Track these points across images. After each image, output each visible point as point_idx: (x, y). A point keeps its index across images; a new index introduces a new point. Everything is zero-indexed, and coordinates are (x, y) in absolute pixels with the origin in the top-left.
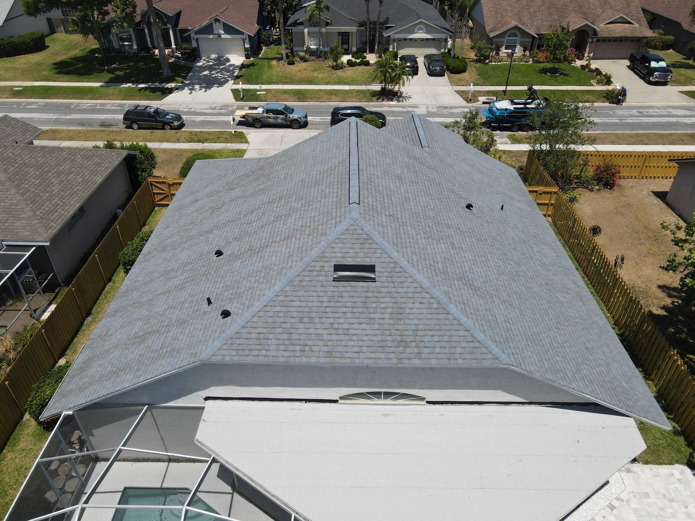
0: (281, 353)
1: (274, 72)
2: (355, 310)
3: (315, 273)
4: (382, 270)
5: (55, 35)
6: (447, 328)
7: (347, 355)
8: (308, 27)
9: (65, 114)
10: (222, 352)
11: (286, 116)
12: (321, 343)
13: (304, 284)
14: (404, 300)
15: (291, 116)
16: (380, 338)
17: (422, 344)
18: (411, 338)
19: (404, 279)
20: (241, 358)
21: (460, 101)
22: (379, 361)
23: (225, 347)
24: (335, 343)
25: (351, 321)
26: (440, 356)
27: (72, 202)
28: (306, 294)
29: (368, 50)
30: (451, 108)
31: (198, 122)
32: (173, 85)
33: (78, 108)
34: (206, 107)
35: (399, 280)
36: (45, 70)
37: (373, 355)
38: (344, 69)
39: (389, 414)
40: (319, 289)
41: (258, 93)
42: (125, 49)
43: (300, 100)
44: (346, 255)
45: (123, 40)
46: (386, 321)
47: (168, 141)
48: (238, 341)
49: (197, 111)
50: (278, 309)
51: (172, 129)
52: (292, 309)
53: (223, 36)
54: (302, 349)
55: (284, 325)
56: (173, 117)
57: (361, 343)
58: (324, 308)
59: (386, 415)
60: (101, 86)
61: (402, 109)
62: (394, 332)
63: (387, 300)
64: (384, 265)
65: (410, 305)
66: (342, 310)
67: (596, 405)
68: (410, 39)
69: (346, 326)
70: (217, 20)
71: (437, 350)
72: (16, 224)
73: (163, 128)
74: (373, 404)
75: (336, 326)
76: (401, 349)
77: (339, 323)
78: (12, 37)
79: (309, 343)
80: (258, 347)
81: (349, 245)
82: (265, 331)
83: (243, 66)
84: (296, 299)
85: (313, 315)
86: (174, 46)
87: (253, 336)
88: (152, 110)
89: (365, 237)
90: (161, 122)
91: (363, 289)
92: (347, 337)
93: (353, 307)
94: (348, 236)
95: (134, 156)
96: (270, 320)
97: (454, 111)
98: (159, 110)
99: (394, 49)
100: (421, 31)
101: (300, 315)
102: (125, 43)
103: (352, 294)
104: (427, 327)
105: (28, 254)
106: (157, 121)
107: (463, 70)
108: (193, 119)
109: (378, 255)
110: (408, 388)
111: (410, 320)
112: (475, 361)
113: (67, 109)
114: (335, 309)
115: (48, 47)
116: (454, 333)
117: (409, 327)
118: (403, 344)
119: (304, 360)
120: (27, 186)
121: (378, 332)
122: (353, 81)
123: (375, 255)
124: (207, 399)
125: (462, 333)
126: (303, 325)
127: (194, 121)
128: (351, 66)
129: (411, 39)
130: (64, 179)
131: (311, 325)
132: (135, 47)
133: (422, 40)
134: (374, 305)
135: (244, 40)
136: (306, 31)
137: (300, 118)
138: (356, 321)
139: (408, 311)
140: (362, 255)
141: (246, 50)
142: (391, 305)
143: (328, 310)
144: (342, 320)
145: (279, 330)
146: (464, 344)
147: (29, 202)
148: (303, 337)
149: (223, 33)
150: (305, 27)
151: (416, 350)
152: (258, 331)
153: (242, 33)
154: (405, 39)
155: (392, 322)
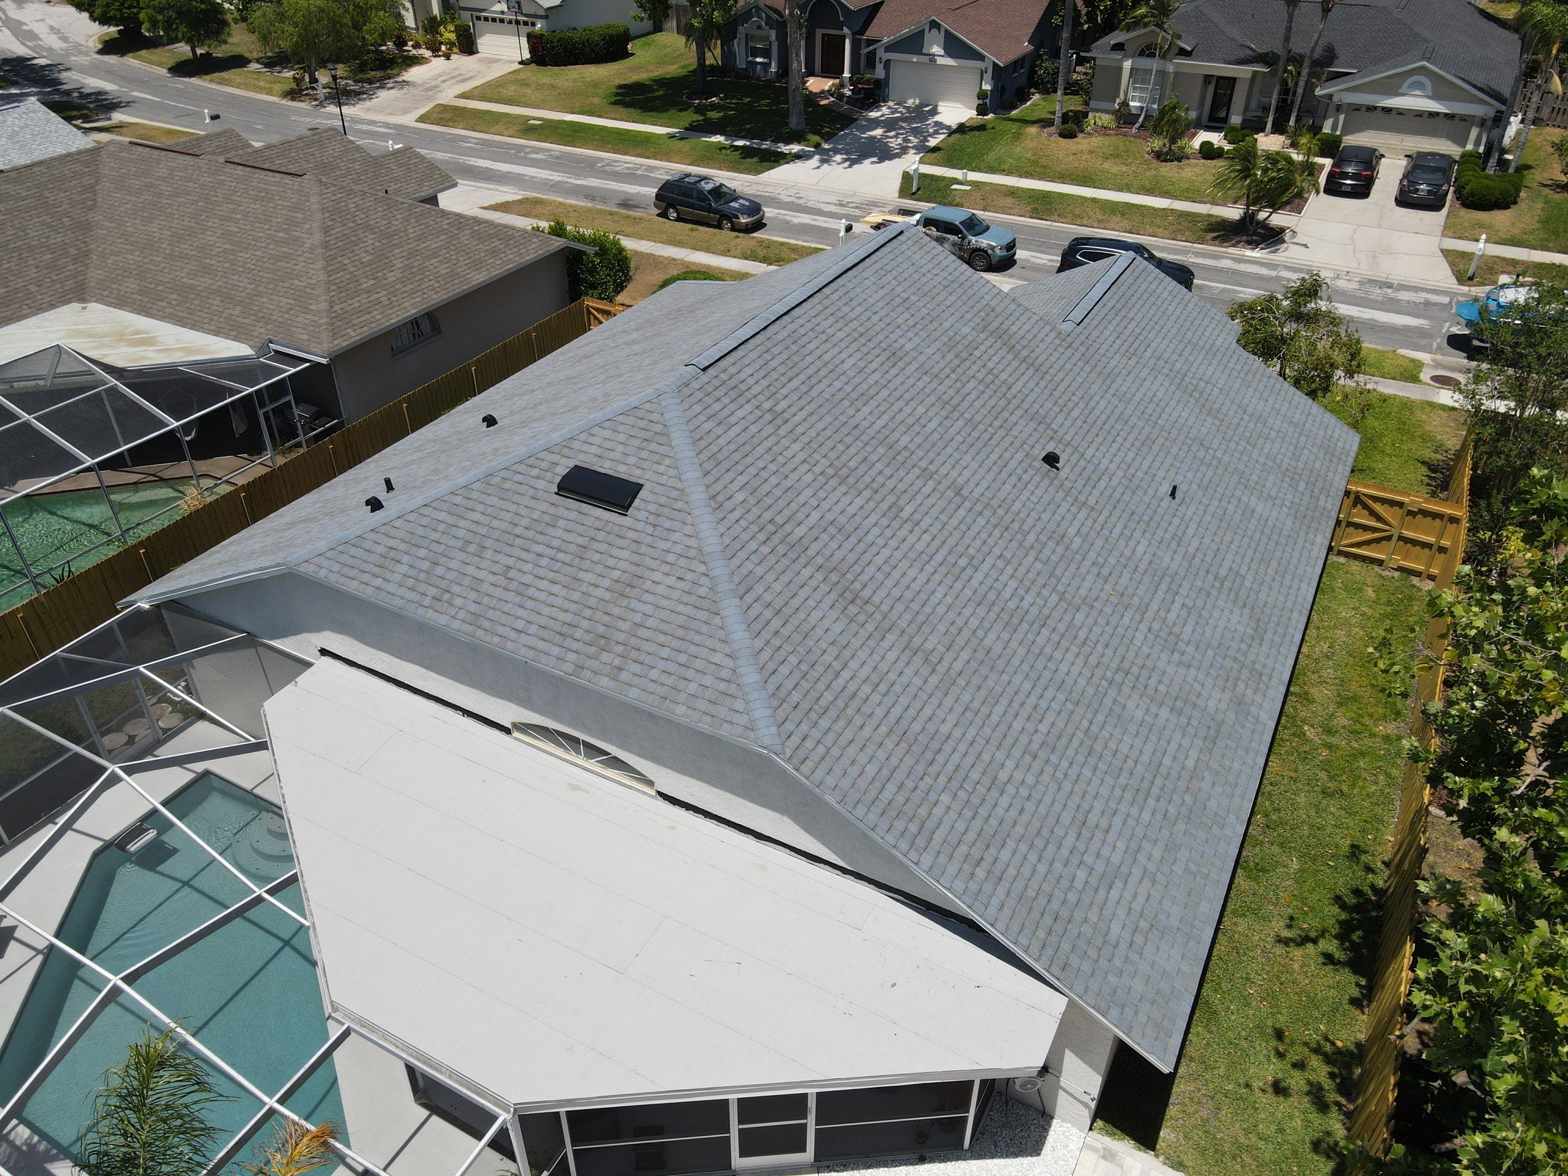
0: (403, 591)
1: (1018, 150)
2: (560, 556)
3: (535, 472)
4: (651, 497)
5: (658, 37)
6: (697, 639)
7: (500, 630)
8: (1133, 57)
9: (578, 176)
10: (320, 560)
11: (963, 238)
12: (473, 595)
13: (507, 485)
14: (654, 564)
15: (973, 239)
16: (568, 618)
17: (634, 654)
18: (621, 637)
19: (677, 525)
20: (342, 580)
21: (1444, 277)
22: (544, 659)
23: (329, 554)
24: (493, 602)
25: (541, 572)
26: (652, 687)
27: (407, 304)
28: (500, 503)
29: (1269, 126)
30: (1402, 287)
31: (795, 225)
32: (795, 148)
33: (607, 168)
34: (834, 199)
35: (668, 524)
36: (597, 95)
37: (541, 645)
38: (1184, 162)
39: (580, 788)
40: (526, 500)
41: (954, 187)
42: (754, 71)
43: (1036, 214)
44: (606, 454)
45: (755, 52)
46: (599, 592)
47: (708, 250)
48: (353, 551)
49: (810, 204)
50: (442, 516)
51: (733, 229)
52: (462, 523)
53: (940, 61)
54: (438, 596)
55: (435, 547)
56: (743, 205)
57: (533, 617)
58: (512, 537)
59: (574, 787)
60: (672, 136)
61: (1264, 271)
62: (599, 615)
63: (625, 554)
64: (658, 489)
65: (658, 576)
66: (539, 549)
67: (971, 924)
68: (1383, 109)
69: (527, 579)
70: (934, 25)
71: (654, 674)
72: (299, 319)
73: (719, 226)
74: (568, 761)
75: (512, 574)
76: (592, 650)
77: (520, 571)
78: (575, 29)
79: (456, 589)
80: (376, 570)
81: (622, 438)
82: (402, 546)
83: (962, 129)
84: (480, 507)
85: (488, 543)
86: (847, 74)
87: (380, 549)
88: (709, 187)
89: (659, 428)
90: (716, 212)
91: (598, 524)
92: (518, 599)
93: (559, 550)
94: (630, 420)
95: (579, 254)
96: (420, 531)
97: (1404, 296)
98: (724, 189)
99: (1334, 128)
100: (1417, 92)
101: (469, 536)
102: (758, 60)
103: (571, 526)
104: (662, 626)
105: (293, 370)
106: (710, 209)
107: (1504, 202)
108: (788, 218)
109: (661, 469)
110: (618, 747)
111: (640, 604)
112: (709, 719)
113: (590, 167)
114: (527, 544)
115: (632, 54)
116: (704, 652)
117: (630, 615)
118: (603, 642)
119: (430, 614)
120: (346, 262)
121: (573, 607)
122: (1187, 190)
123: (655, 467)
124: (324, 652)
125: (717, 658)
126: (462, 556)
127: (787, 222)
128: (1205, 158)
129: (1388, 110)
130: (416, 264)
131: (476, 559)
132: (773, 69)
133: (1419, 114)
134: (597, 557)
135: (982, 73)
136: (1127, 65)
137: (993, 248)
138: (551, 575)
139: (648, 585)
140: (632, 460)
141: (982, 95)
142: (623, 565)
143: (518, 541)
144: (528, 567)
145: (422, 553)
146: (708, 680)
147: (333, 287)
148: (451, 575)
149: (942, 52)
150: (1126, 57)
151: (617, 661)
152: (392, 543)
153: (981, 58)
154: (1371, 109)
155: (608, 596)
